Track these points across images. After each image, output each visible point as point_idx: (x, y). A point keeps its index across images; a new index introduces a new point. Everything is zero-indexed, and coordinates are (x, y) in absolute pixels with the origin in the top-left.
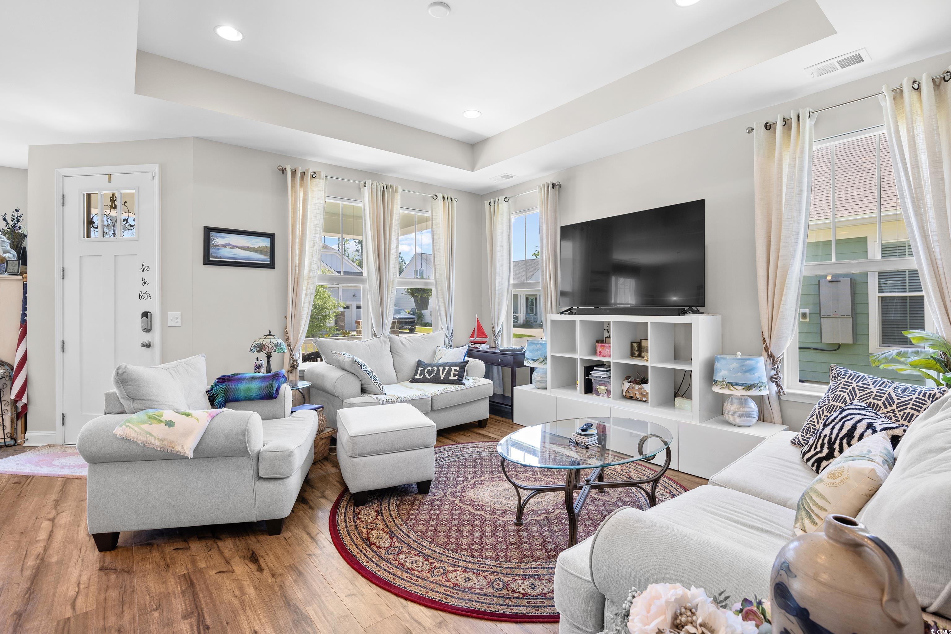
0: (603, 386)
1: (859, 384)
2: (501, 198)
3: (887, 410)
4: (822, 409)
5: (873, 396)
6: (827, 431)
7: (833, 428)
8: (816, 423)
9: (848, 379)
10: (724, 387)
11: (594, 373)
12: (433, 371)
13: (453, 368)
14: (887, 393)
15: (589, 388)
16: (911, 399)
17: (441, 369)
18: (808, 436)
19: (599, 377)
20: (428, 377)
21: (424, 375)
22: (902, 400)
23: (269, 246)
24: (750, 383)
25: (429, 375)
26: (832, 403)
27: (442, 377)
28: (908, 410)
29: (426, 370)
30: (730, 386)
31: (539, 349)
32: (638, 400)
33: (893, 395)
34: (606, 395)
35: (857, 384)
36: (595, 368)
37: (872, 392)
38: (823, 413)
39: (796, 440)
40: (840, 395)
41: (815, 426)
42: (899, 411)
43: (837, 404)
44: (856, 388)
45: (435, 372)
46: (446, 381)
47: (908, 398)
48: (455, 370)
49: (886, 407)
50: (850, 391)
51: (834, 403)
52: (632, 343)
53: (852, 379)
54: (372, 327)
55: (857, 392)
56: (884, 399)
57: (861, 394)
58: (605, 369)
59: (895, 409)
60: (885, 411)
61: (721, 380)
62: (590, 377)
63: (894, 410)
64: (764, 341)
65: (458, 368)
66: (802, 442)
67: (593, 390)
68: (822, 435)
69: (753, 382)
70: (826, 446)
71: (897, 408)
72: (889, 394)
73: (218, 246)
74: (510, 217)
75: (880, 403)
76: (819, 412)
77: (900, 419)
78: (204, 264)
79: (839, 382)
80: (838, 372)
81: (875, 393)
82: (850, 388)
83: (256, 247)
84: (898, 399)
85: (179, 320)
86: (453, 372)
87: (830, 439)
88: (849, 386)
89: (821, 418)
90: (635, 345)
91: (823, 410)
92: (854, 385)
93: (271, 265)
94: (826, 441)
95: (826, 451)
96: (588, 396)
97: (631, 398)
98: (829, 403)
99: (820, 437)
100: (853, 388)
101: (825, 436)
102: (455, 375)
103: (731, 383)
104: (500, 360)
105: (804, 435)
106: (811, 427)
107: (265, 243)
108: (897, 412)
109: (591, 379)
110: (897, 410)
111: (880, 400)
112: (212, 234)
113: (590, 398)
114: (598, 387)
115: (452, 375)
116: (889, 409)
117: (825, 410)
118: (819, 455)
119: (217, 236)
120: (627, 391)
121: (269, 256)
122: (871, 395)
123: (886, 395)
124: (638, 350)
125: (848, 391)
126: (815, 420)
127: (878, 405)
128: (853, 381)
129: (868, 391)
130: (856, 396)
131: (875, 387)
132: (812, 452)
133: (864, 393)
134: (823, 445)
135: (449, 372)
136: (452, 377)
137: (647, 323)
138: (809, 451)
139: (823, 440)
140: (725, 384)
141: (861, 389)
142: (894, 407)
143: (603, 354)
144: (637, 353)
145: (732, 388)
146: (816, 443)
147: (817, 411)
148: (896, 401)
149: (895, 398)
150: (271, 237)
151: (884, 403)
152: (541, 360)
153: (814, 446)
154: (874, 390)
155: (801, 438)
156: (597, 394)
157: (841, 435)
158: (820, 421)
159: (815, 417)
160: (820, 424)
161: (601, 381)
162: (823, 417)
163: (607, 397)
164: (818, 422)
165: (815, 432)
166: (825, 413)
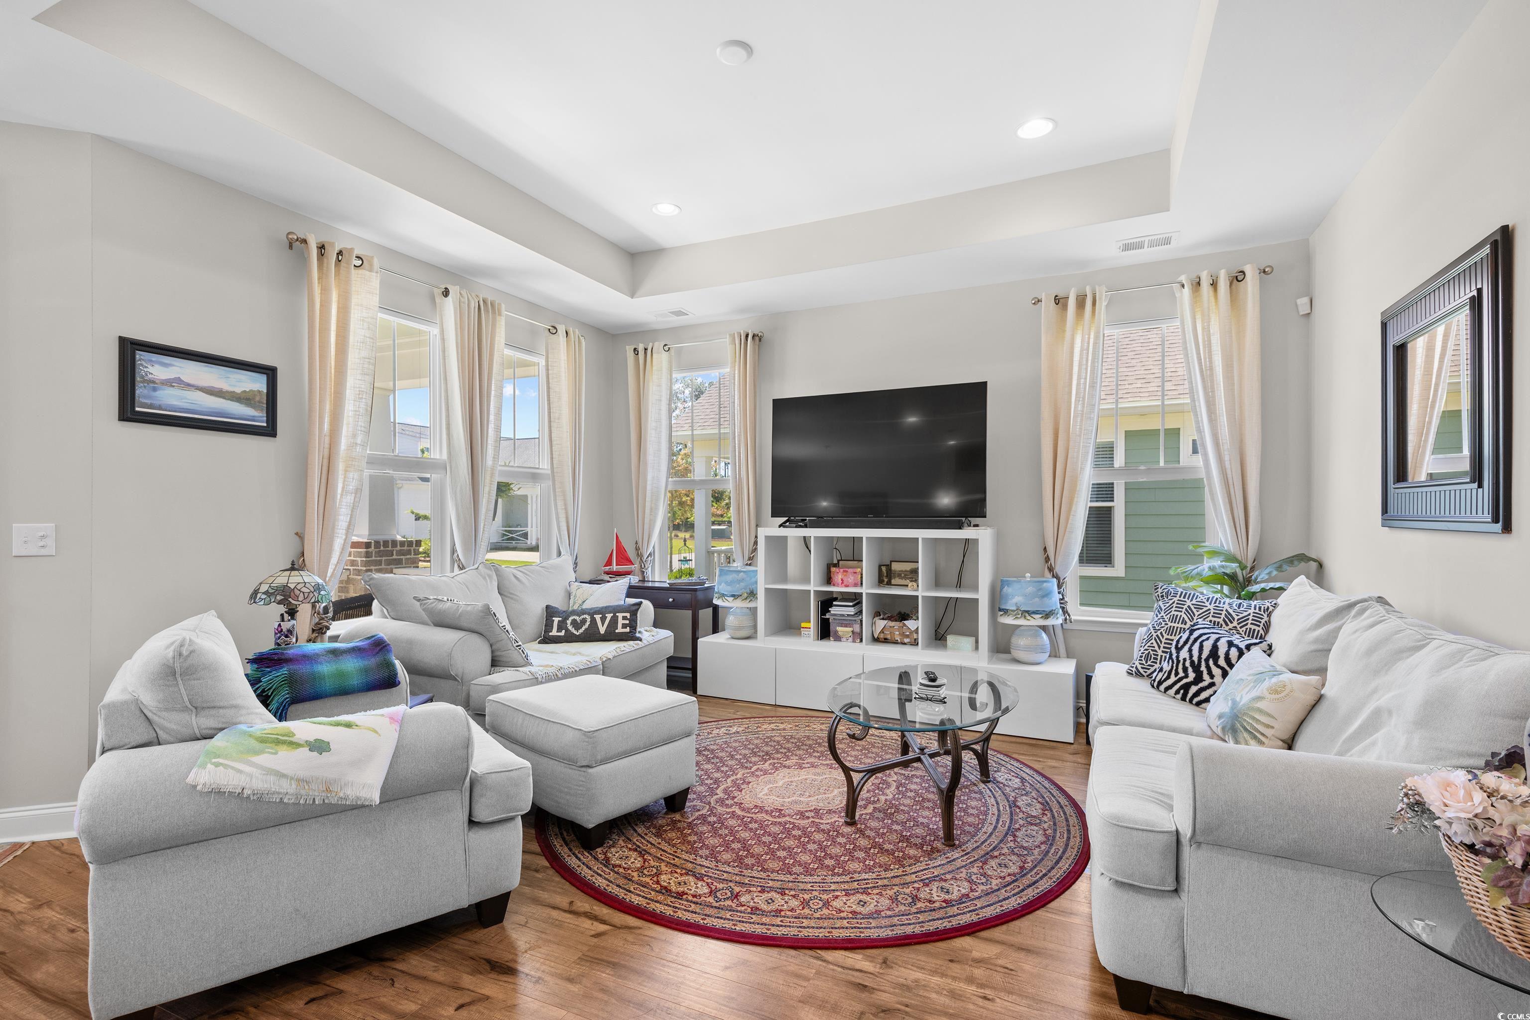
0: (845, 626)
1: (1194, 602)
2: (658, 346)
3: (1229, 627)
4: (1159, 632)
5: (1212, 614)
6: (1184, 654)
7: (1190, 650)
8: (1156, 648)
9: (1180, 597)
10: (1019, 616)
11: (833, 610)
12: (584, 621)
13: (620, 615)
14: (1224, 609)
15: (825, 632)
16: (1249, 614)
17: (598, 617)
18: (1149, 663)
19: (843, 615)
20: (575, 632)
21: (567, 630)
22: (1241, 616)
23: (265, 391)
24: (1048, 609)
25: (577, 629)
26: (1170, 624)
27: (602, 630)
28: (1249, 626)
29: (569, 622)
30: (1027, 615)
31: (743, 580)
32: (896, 643)
33: (1231, 611)
34: (851, 639)
35: (1192, 602)
36: (834, 603)
37: (1209, 610)
38: (1163, 636)
39: (1134, 669)
40: (1177, 615)
41: (1156, 651)
42: (1241, 627)
43: (1176, 625)
44: (1192, 607)
45: (588, 623)
46: (611, 636)
47: (1245, 614)
48: (624, 618)
49: (1227, 625)
50: (1186, 610)
51: (1173, 624)
52: (880, 566)
53: (1184, 597)
55: (1194, 610)
56: (1223, 616)
57: (1199, 613)
58: (851, 604)
59: (1236, 625)
60: (1227, 628)
61: (1014, 608)
62: (827, 616)
63: (1236, 627)
64: (1047, 559)
65: (628, 615)
66: (1142, 671)
67: (831, 634)
68: (1181, 659)
69: (1051, 609)
70: (1190, 670)
71: (1238, 624)
72: (1227, 610)
73: (154, 382)
74: (671, 376)
75: (1221, 621)
76: (1157, 636)
77: (1244, 635)
78: (120, 419)
79: (1171, 602)
80: (1166, 590)
81: (1212, 611)
82: (1185, 607)
83: (238, 390)
84: (1237, 615)
85: (51, 542)
86: (621, 622)
87: (1192, 662)
88: (1184, 605)
89: (1161, 642)
90: (884, 569)
91: (1161, 633)
92: (1189, 603)
93: (270, 430)
94: (1188, 664)
95: (1192, 676)
96: (824, 643)
97: (886, 641)
98: (1167, 624)
99: (1178, 661)
100: (1189, 607)
101: (1185, 660)
102: (624, 626)
103: (1027, 612)
104: (671, 600)
105: (1144, 662)
106: (1151, 652)
107: (257, 384)
108: (1239, 629)
109: (829, 619)
110: (1238, 627)
111: (1220, 618)
112: (139, 355)
113: (828, 646)
114: (839, 629)
115: (620, 625)
116: (1231, 626)
117: (1164, 633)
118: (1185, 681)
119: (151, 361)
120: (882, 632)
121: (265, 412)
122: (1210, 613)
123: (1224, 613)
124: (887, 576)
125: (1184, 610)
126: (1155, 645)
127: (1218, 622)
128: (1186, 599)
129: (1205, 609)
130: (1194, 615)
131: (1210, 604)
132: (1173, 679)
133: (1201, 611)
134: (1185, 670)
135: (614, 620)
136: (620, 630)
137: (918, 539)
138: (1168, 677)
139: (1184, 664)
140: (1020, 612)
141: (1198, 608)
142: (1235, 624)
143: (845, 583)
144: (886, 580)
145: (1029, 618)
146: (1175, 668)
147: (1155, 635)
148: (1236, 618)
149: (1234, 614)
150: (270, 373)
151: (1224, 620)
152: (746, 595)
153: (1173, 672)
154: (1211, 607)
155: (1139, 667)
156: (838, 638)
157: (1204, 656)
158: (1162, 645)
159: (1153, 641)
160: (1162, 649)
161: (845, 621)
162: (1163, 641)
163: (854, 641)
164: (1159, 647)
165: (1159, 658)
166: (1166, 636)
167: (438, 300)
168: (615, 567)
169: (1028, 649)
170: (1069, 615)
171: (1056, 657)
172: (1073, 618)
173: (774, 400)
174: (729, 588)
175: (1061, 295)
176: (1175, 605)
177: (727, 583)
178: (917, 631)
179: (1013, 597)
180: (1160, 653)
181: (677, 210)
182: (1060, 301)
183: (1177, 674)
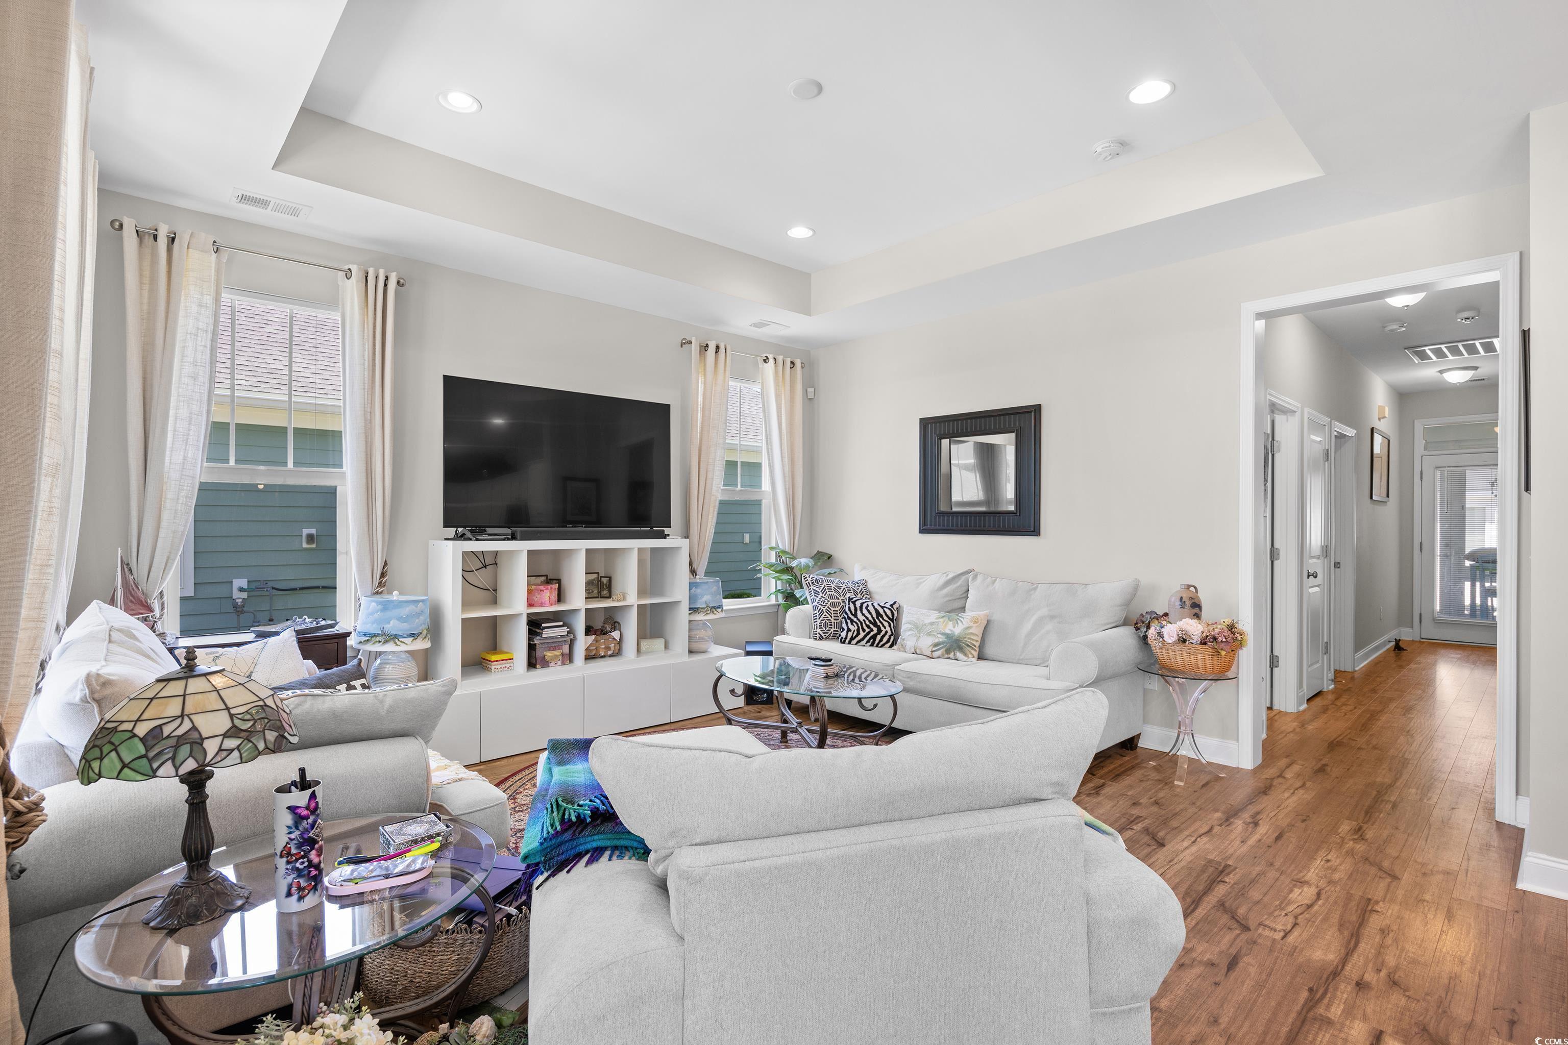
0: (554, 649)
8: (830, 618)
10: (709, 612)
11: (546, 633)
15: (533, 660)
18: (827, 629)
19: (556, 637)
26: (831, 601)
36: (544, 626)
39: (818, 635)
41: (830, 620)
58: (562, 623)
61: (704, 606)
66: (823, 635)
67: (539, 661)
68: (862, 621)
70: (872, 626)
87: (870, 621)
94: (868, 623)
95: (875, 630)
96: (533, 673)
99: (861, 623)
103: (713, 607)
105: (824, 629)
109: (538, 644)
113: (536, 678)
114: (548, 654)
118: (872, 634)
120: (594, 648)
126: (828, 616)
132: (862, 634)
134: (868, 627)
137: (633, 548)
138: (858, 634)
139: (865, 623)
140: (709, 609)
145: (715, 612)
146: (860, 627)
147: (824, 609)
152: (420, 634)
153: (861, 630)
155: (821, 633)
156: (546, 665)
158: (833, 615)
159: (825, 613)
160: (834, 617)
161: (554, 644)
162: (831, 612)
163: (563, 664)
164: (831, 617)
165: (833, 624)
166: (832, 609)
174: (405, 626)
177: (400, 619)
179: (702, 596)
180: (833, 621)
183: (864, 630)
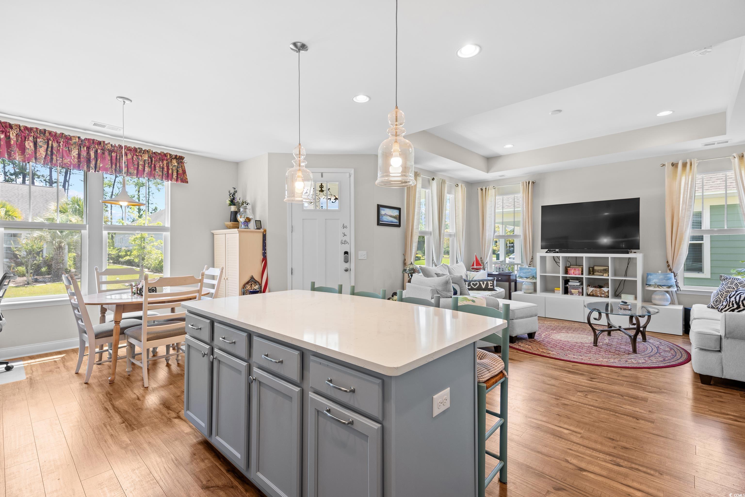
0: (575, 289)
1: (739, 281)
2: (491, 187)
6: (733, 299)
7: (735, 298)
8: (721, 298)
10: (656, 287)
11: (570, 283)
12: (477, 284)
13: (489, 282)
15: (566, 291)
17: (481, 283)
18: (717, 303)
19: (574, 285)
20: (474, 287)
21: (471, 286)
23: (399, 215)
24: (670, 285)
25: (475, 286)
26: (727, 289)
27: (483, 287)
29: (471, 284)
30: (660, 286)
31: (530, 272)
32: (598, 296)
34: (578, 294)
36: (570, 281)
38: (724, 294)
39: (710, 306)
40: (731, 286)
43: (730, 290)
44: (738, 283)
45: (478, 284)
46: (486, 289)
48: (491, 283)
51: (728, 289)
52: (589, 268)
53: (734, 280)
54: (433, 260)
55: (739, 285)
58: (578, 281)
61: (654, 284)
62: (567, 286)
64: (669, 266)
65: (492, 282)
66: (714, 306)
67: (569, 292)
68: (731, 301)
69: (671, 285)
70: (735, 304)
73: (382, 215)
74: (496, 198)
78: (378, 225)
79: (728, 281)
82: (734, 283)
83: (395, 215)
85: (366, 256)
86: (490, 284)
87: (736, 302)
89: (723, 296)
90: (591, 269)
91: (723, 293)
93: (400, 225)
94: (734, 302)
96: (566, 295)
97: (593, 296)
99: (730, 302)
100: (736, 283)
101: (733, 301)
102: (491, 286)
103: (660, 285)
105: (715, 303)
106: (718, 299)
109: (567, 287)
112: (380, 208)
113: (568, 297)
114: (572, 290)
115: (489, 286)
118: (732, 308)
119: (382, 210)
120: (592, 292)
121: (399, 220)
124: (592, 272)
125: (734, 284)
126: (720, 297)
128: (735, 280)
132: (727, 307)
133: (742, 285)
134: (733, 304)
135: (487, 284)
136: (489, 287)
137: (608, 257)
138: (725, 307)
141: (740, 283)
143: (575, 273)
144: (592, 273)
145: (661, 287)
146: (728, 304)
147: (720, 293)
150: (400, 210)
152: (531, 277)
153: (728, 305)
155: (713, 305)
156: (572, 294)
157: (741, 299)
158: (723, 297)
159: (719, 295)
160: (723, 298)
161: (575, 288)
162: (724, 295)
163: (579, 295)
164: (722, 297)
165: (722, 301)
166: (725, 294)
167: (431, 182)
168: (475, 267)
169: (660, 300)
170: (679, 288)
171: (673, 304)
172: (681, 289)
173: (542, 206)
174: (524, 275)
175: (675, 162)
176: (729, 282)
177: (523, 273)
178: (608, 292)
179: (653, 279)
180: (722, 299)
181: (513, 146)
182: (674, 165)
183: (729, 306)
